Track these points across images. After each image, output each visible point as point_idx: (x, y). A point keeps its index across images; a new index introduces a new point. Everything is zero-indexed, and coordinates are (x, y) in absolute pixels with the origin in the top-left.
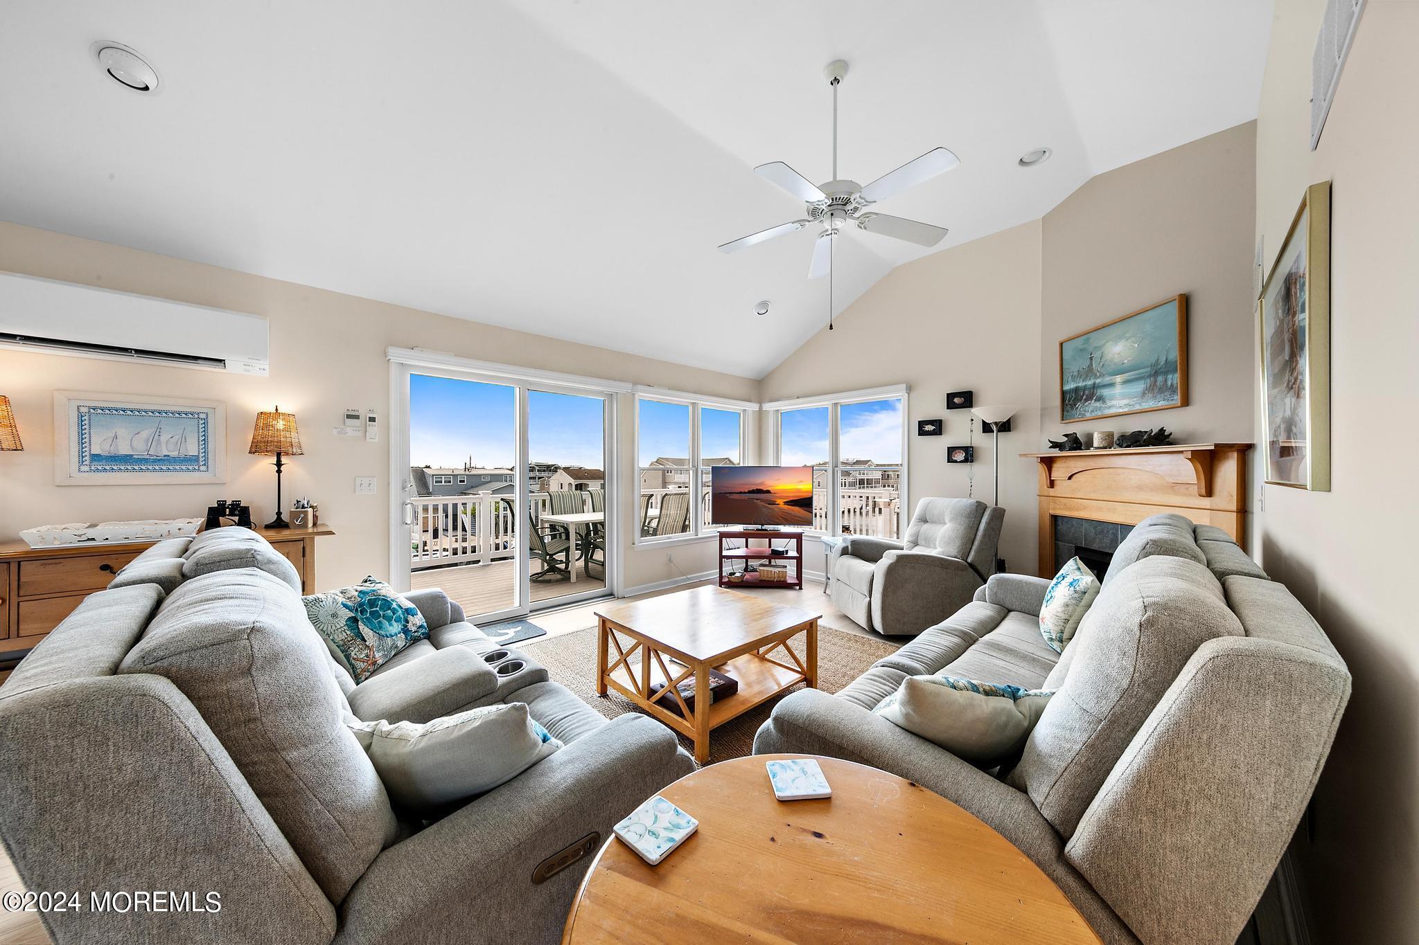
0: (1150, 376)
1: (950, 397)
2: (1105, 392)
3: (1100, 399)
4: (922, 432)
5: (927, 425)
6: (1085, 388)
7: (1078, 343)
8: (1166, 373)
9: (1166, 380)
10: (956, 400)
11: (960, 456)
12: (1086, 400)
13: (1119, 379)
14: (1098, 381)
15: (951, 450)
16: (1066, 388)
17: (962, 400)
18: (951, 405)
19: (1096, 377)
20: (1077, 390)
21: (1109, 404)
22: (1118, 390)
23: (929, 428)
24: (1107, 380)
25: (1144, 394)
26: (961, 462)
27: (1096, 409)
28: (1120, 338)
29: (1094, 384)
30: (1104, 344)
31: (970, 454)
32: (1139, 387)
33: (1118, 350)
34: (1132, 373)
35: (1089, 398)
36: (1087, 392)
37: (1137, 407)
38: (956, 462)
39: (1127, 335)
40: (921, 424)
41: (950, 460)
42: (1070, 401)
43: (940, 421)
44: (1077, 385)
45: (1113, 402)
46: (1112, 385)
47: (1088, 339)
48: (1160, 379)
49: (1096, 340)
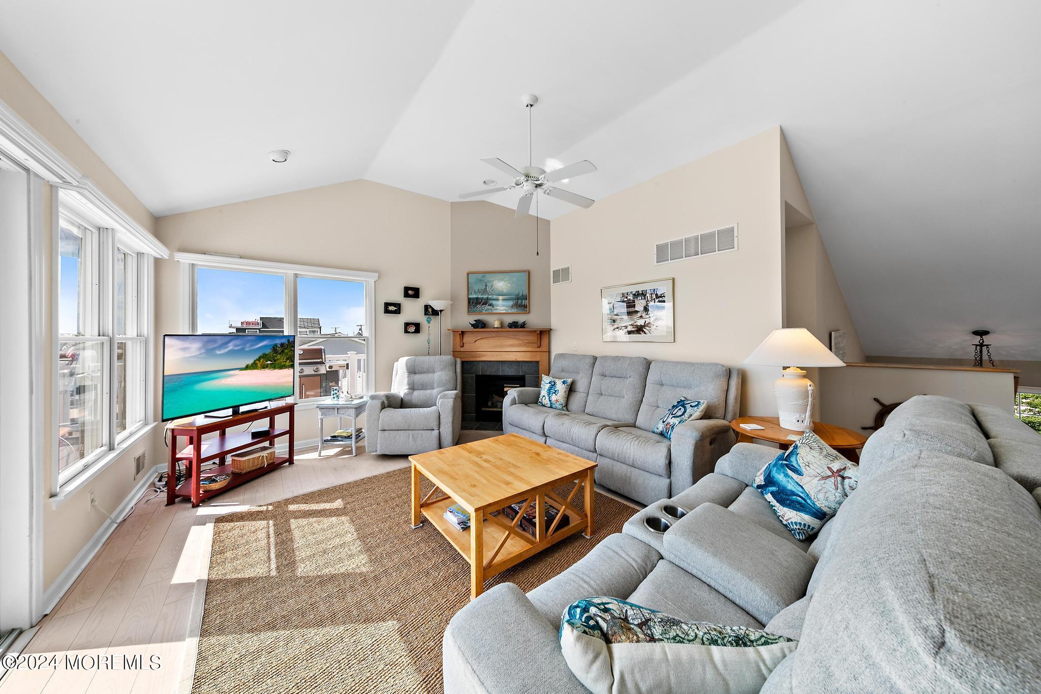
0: (515, 299)
1: (407, 289)
2: (494, 302)
3: (490, 305)
4: (387, 311)
5: (391, 306)
6: (482, 299)
7: (479, 276)
8: (522, 299)
9: (522, 302)
10: (410, 292)
11: (412, 329)
12: (483, 304)
13: (501, 298)
14: (490, 297)
15: (407, 325)
16: (470, 297)
17: (412, 292)
18: (406, 295)
19: (488, 294)
20: (477, 299)
21: (495, 308)
22: (500, 302)
23: (391, 308)
24: (495, 297)
25: (512, 307)
26: (413, 333)
27: (489, 309)
28: (502, 280)
29: (488, 297)
30: (493, 281)
31: (418, 328)
32: (511, 303)
33: (501, 285)
34: (508, 297)
35: (485, 304)
36: (483, 301)
37: (509, 311)
38: (409, 332)
39: (505, 280)
40: (387, 305)
41: (406, 331)
42: (474, 303)
43: (399, 305)
44: (478, 296)
45: (498, 308)
46: (497, 300)
47: (485, 276)
48: (520, 301)
49: (489, 277)
